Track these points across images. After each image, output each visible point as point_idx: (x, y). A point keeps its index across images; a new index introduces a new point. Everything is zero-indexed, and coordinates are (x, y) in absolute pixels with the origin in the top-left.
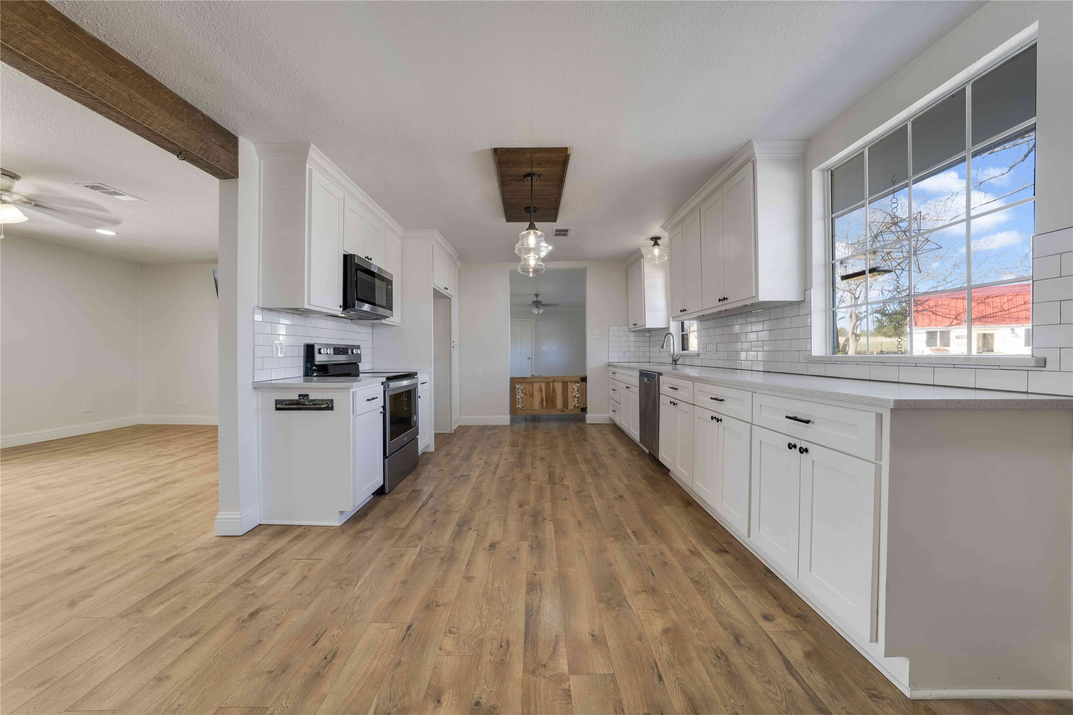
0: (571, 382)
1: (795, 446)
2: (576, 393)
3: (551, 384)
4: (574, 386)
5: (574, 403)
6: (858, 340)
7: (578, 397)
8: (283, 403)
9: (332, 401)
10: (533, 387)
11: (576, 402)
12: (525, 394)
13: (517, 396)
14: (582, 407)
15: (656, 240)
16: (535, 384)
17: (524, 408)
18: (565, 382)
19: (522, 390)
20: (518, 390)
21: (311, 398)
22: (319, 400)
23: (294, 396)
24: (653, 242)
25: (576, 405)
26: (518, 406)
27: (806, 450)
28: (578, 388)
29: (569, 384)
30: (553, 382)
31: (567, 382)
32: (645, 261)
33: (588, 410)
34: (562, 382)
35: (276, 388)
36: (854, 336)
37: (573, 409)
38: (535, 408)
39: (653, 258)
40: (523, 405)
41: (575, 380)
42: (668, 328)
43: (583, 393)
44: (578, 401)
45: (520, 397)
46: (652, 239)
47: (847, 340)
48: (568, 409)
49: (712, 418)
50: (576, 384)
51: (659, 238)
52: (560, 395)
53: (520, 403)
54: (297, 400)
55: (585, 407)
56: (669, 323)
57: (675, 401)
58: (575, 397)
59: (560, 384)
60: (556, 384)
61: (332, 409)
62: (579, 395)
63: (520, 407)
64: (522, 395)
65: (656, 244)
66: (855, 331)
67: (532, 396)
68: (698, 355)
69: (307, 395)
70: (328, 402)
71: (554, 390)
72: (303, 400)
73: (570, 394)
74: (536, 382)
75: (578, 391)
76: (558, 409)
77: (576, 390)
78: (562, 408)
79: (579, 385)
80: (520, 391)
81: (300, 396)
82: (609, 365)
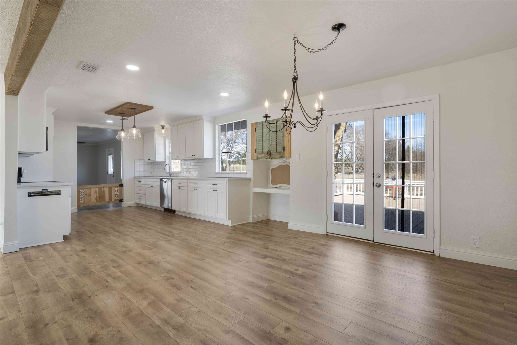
0: (114, 187)
1: (214, 190)
2: (117, 192)
3: (102, 188)
4: (115, 189)
5: (116, 197)
6: (230, 166)
7: (118, 194)
8: (33, 193)
9: (60, 191)
10: (91, 191)
11: (117, 197)
12: (86, 195)
13: (81, 196)
14: (120, 199)
15: (163, 127)
16: (92, 189)
17: (85, 203)
18: (110, 187)
19: (84, 193)
20: (81, 193)
21: (49, 190)
22: (54, 191)
23: (40, 190)
24: (162, 127)
25: (117, 199)
26: (81, 202)
27: (216, 190)
28: (118, 190)
29: (113, 188)
30: (103, 188)
31: (112, 187)
32: (156, 133)
33: (124, 200)
34: (109, 187)
35: (28, 187)
36: (229, 164)
37: (114, 201)
38: (92, 202)
39: (162, 134)
40: (85, 201)
41: (116, 186)
42: (165, 162)
43: (121, 193)
44: (117, 196)
45: (82, 197)
46: (161, 126)
47: (226, 166)
48: (112, 201)
49: (194, 189)
50: (117, 188)
51: (164, 126)
52: (107, 194)
53: (83, 200)
54: (41, 192)
55: (122, 199)
56: (165, 160)
57: (180, 187)
58: (116, 194)
59: (108, 188)
60: (105, 188)
61: (60, 194)
62: (118, 193)
63: (83, 202)
64: (84, 195)
65: (163, 128)
66: (229, 162)
67: (90, 195)
68: (181, 172)
69: (47, 189)
70: (59, 191)
71: (104, 192)
72: (45, 192)
73: (113, 193)
74: (93, 188)
75: (118, 192)
76: (106, 202)
77: (116, 191)
78: (108, 201)
79: (118, 188)
80: (83, 193)
81: (43, 190)
82: (135, 178)
